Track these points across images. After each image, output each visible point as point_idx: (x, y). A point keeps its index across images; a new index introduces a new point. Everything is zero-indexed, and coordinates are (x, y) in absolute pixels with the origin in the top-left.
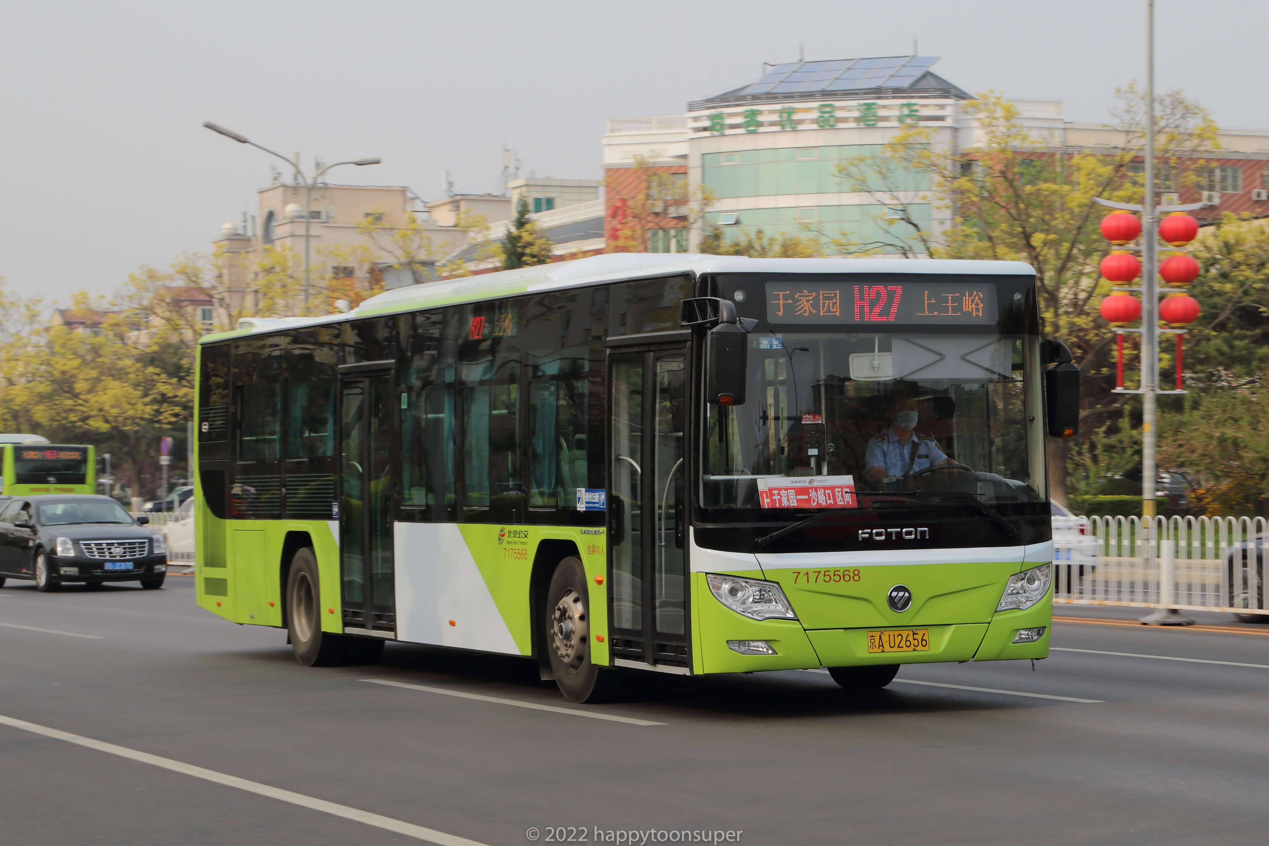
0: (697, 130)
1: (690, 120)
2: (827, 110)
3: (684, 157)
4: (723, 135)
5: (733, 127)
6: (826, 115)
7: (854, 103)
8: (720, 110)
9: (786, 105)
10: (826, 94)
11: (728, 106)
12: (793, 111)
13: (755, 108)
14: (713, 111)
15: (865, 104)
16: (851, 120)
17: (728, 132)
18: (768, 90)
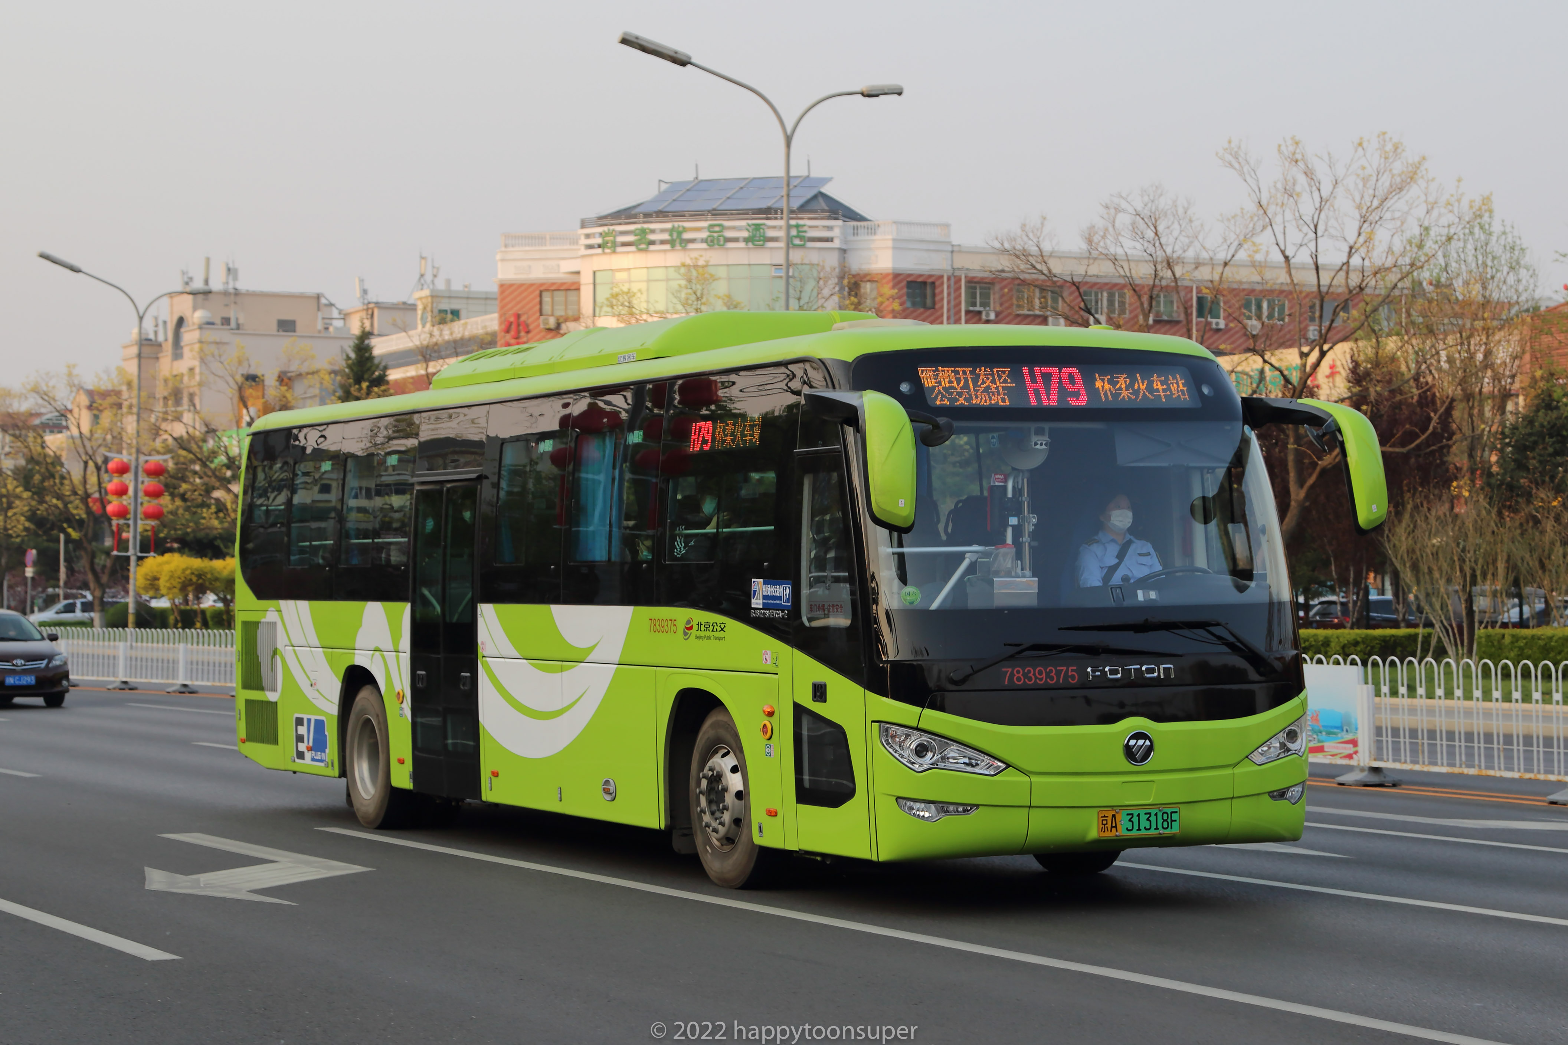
0: (590, 247)
1: (583, 237)
2: (717, 229)
3: (578, 273)
4: (614, 252)
5: (624, 244)
6: (715, 235)
7: (743, 223)
8: (612, 228)
9: (676, 224)
10: (715, 213)
11: (620, 224)
12: (685, 230)
13: (646, 226)
14: (605, 229)
15: (753, 225)
16: (741, 240)
17: (619, 249)
18: (660, 208)
